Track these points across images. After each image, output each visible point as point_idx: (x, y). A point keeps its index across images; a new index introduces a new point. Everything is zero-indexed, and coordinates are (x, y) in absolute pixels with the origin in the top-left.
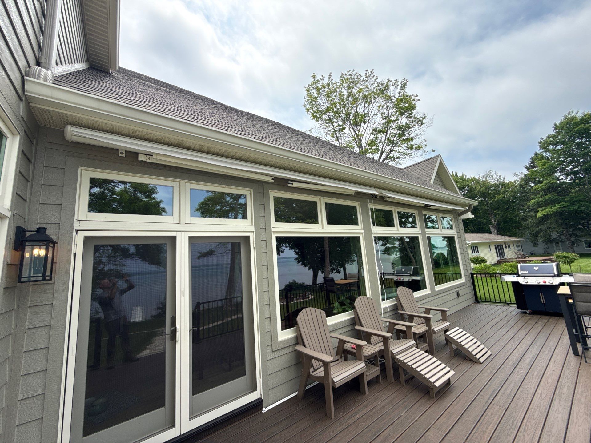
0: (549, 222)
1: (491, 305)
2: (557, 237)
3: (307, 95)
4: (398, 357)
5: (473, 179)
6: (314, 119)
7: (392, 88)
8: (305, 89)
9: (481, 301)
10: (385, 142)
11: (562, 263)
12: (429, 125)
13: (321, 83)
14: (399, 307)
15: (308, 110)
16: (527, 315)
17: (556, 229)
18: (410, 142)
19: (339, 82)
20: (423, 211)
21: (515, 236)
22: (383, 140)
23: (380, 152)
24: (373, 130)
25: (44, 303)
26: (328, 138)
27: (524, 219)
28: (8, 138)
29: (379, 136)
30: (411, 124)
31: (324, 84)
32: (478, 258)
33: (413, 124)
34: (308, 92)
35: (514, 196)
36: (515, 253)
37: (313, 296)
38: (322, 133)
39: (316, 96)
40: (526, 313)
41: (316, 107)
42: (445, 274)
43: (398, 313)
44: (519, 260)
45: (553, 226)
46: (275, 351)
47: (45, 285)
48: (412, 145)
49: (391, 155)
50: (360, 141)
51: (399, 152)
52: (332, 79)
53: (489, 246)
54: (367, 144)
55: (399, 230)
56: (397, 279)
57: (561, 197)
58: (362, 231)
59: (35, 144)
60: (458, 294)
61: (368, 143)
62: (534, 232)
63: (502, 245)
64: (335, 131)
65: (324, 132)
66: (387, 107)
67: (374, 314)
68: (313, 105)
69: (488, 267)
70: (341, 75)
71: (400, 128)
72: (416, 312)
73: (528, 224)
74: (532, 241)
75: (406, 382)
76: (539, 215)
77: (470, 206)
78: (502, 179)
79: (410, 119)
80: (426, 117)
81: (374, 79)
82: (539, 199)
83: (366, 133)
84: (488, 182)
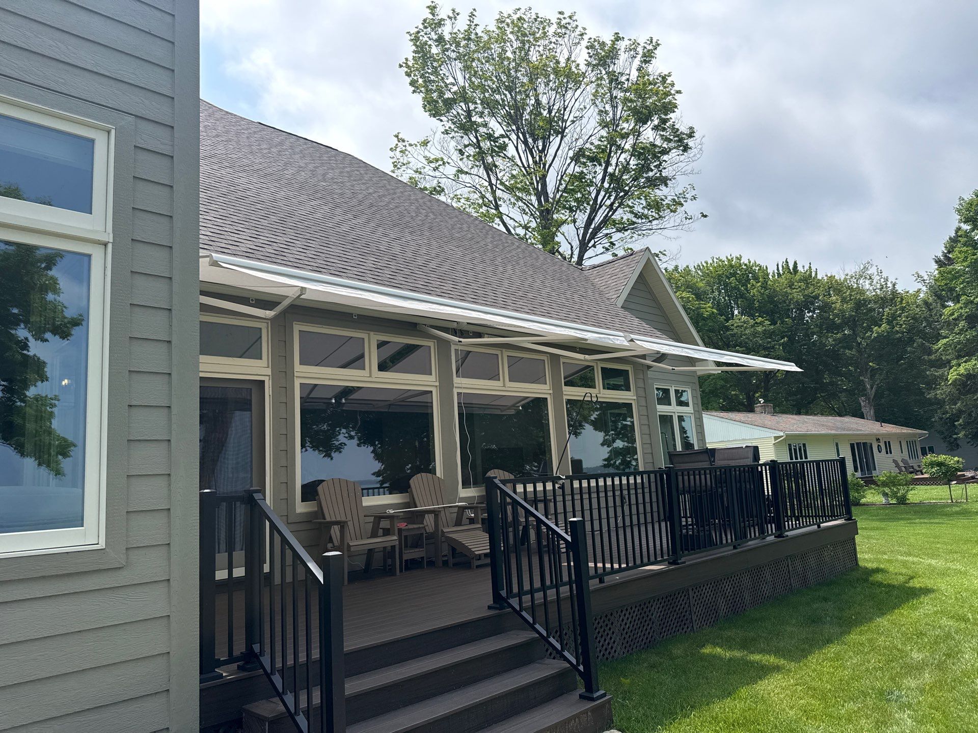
5: (832, 282)
7: (623, 57)
8: (409, 38)
10: (602, 186)
19: (495, 29)
22: (598, 180)
24: (576, 153)
34: (416, 45)
36: (895, 462)
46: (291, 523)
52: (477, 25)
53: (837, 444)
58: (437, 384)
60: (623, 499)
62: (948, 415)
63: (870, 444)
70: (498, 17)
73: (936, 398)
76: (953, 375)
78: (889, 285)
79: (662, 133)
80: (695, 135)
81: (578, 32)
82: (957, 338)
83: (560, 159)
84: (862, 292)
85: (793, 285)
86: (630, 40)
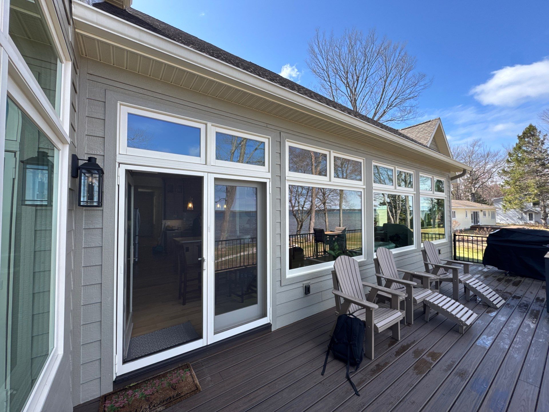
25: (96, 227)
28: (63, 63)
46: (283, 286)
47: (96, 211)
53: (466, 212)
55: (397, 189)
58: (365, 187)
59: (78, 74)
63: (478, 212)
77: (465, 170)
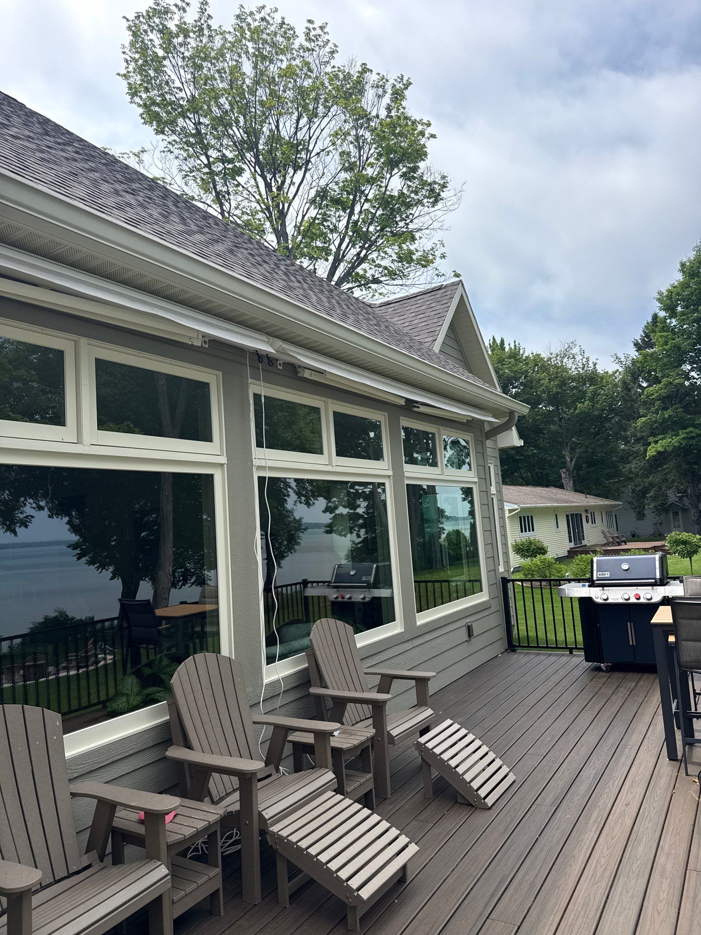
0: (666, 469)
1: (539, 654)
2: (677, 499)
3: (132, 44)
4: (275, 829)
5: (537, 360)
6: (151, 123)
8: (126, 24)
9: (519, 646)
10: (346, 234)
11: (679, 554)
12: (452, 208)
13: (176, 17)
14: (314, 677)
15: (133, 92)
16: (601, 674)
17: (676, 484)
18: (408, 244)
19: (232, 30)
20: (401, 418)
21: (605, 496)
22: (342, 225)
23: (331, 258)
24: (318, 194)
26: (193, 189)
27: (625, 458)
29: (332, 213)
30: (413, 195)
31: (185, 23)
32: (531, 543)
33: (416, 197)
34: (135, 34)
35: (610, 406)
36: (603, 532)
37: (109, 657)
38: (175, 171)
39: (161, 53)
40: (599, 669)
41: (160, 87)
42: (448, 581)
43: (309, 694)
44: (609, 548)
45: (671, 477)
48: (411, 253)
49: (359, 270)
50: (282, 215)
51: (379, 266)
52: (210, 17)
53: (556, 515)
54: (299, 228)
55: (334, 464)
56: (337, 598)
57: (689, 416)
58: (223, 460)
60: (470, 629)
61: (302, 228)
62: (640, 488)
63: (581, 515)
64: (212, 173)
65: (181, 170)
66: (357, 138)
67: (233, 705)
68: (147, 79)
69: (549, 565)
70: (238, 12)
71: (385, 201)
72: (358, 687)
73: (630, 472)
74: (636, 508)
75: (291, 897)
76: (651, 452)
77: (511, 413)
78: (591, 365)
79: (410, 183)
80: (448, 185)
81: (328, 49)
82: (654, 417)
83: (300, 197)
84: (565, 370)
85: (503, 360)
86: (378, 74)
